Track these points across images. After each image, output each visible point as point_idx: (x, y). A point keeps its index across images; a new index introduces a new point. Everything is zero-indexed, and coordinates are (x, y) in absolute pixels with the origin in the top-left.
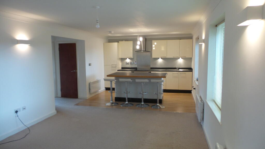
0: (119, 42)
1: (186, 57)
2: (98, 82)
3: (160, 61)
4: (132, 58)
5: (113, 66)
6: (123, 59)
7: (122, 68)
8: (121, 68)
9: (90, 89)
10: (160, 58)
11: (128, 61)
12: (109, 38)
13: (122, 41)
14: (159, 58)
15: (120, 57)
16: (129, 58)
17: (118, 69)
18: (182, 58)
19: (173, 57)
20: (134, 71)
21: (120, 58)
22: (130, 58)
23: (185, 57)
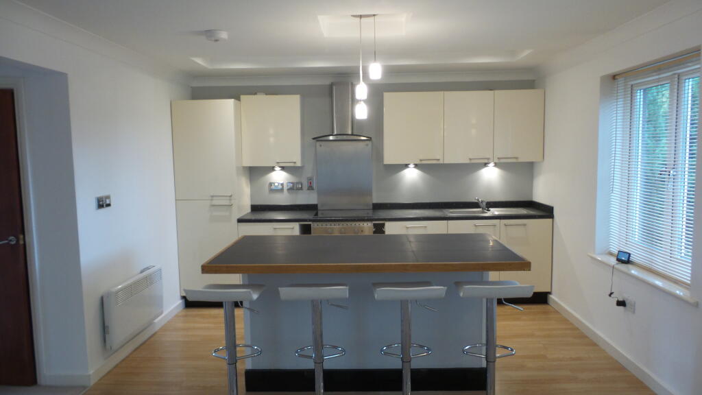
0: (239, 100)
1: (521, 160)
2: (152, 283)
3: (411, 175)
4: (299, 164)
5: (216, 202)
6: (255, 173)
7: (255, 208)
8: (249, 210)
9: (104, 329)
10: (412, 166)
11: (279, 177)
12: (196, 84)
13: (255, 94)
14: (406, 166)
15: (247, 163)
16: (283, 168)
17: (240, 216)
18: (496, 165)
19: (468, 162)
20: (310, 220)
21: (244, 167)
22: (292, 165)
23: (514, 160)
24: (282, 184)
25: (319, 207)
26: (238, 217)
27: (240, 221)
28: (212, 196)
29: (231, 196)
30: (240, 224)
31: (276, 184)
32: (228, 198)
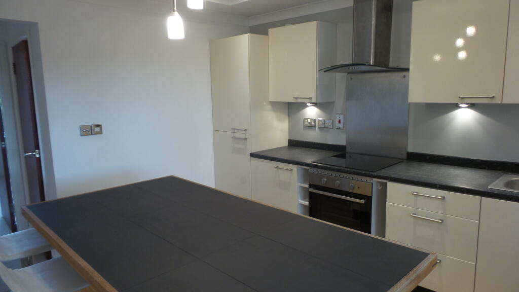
24: (314, 121)
25: (348, 150)
26: (251, 152)
27: (253, 155)
28: (234, 129)
29: (245, 130)
30: (252, 158)
31: (309, 121)
32: (244, 132)
